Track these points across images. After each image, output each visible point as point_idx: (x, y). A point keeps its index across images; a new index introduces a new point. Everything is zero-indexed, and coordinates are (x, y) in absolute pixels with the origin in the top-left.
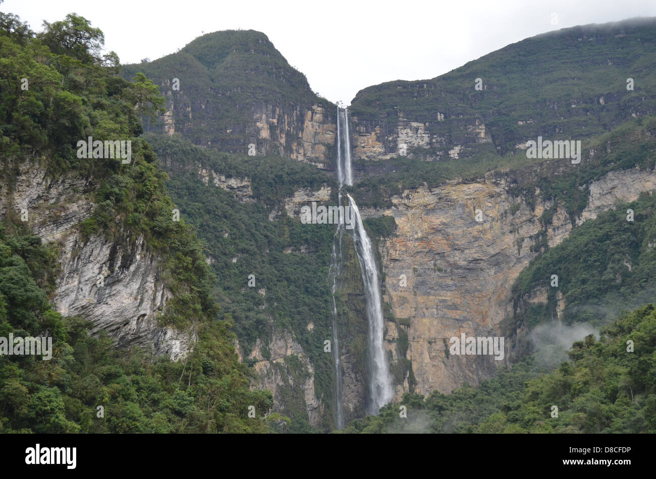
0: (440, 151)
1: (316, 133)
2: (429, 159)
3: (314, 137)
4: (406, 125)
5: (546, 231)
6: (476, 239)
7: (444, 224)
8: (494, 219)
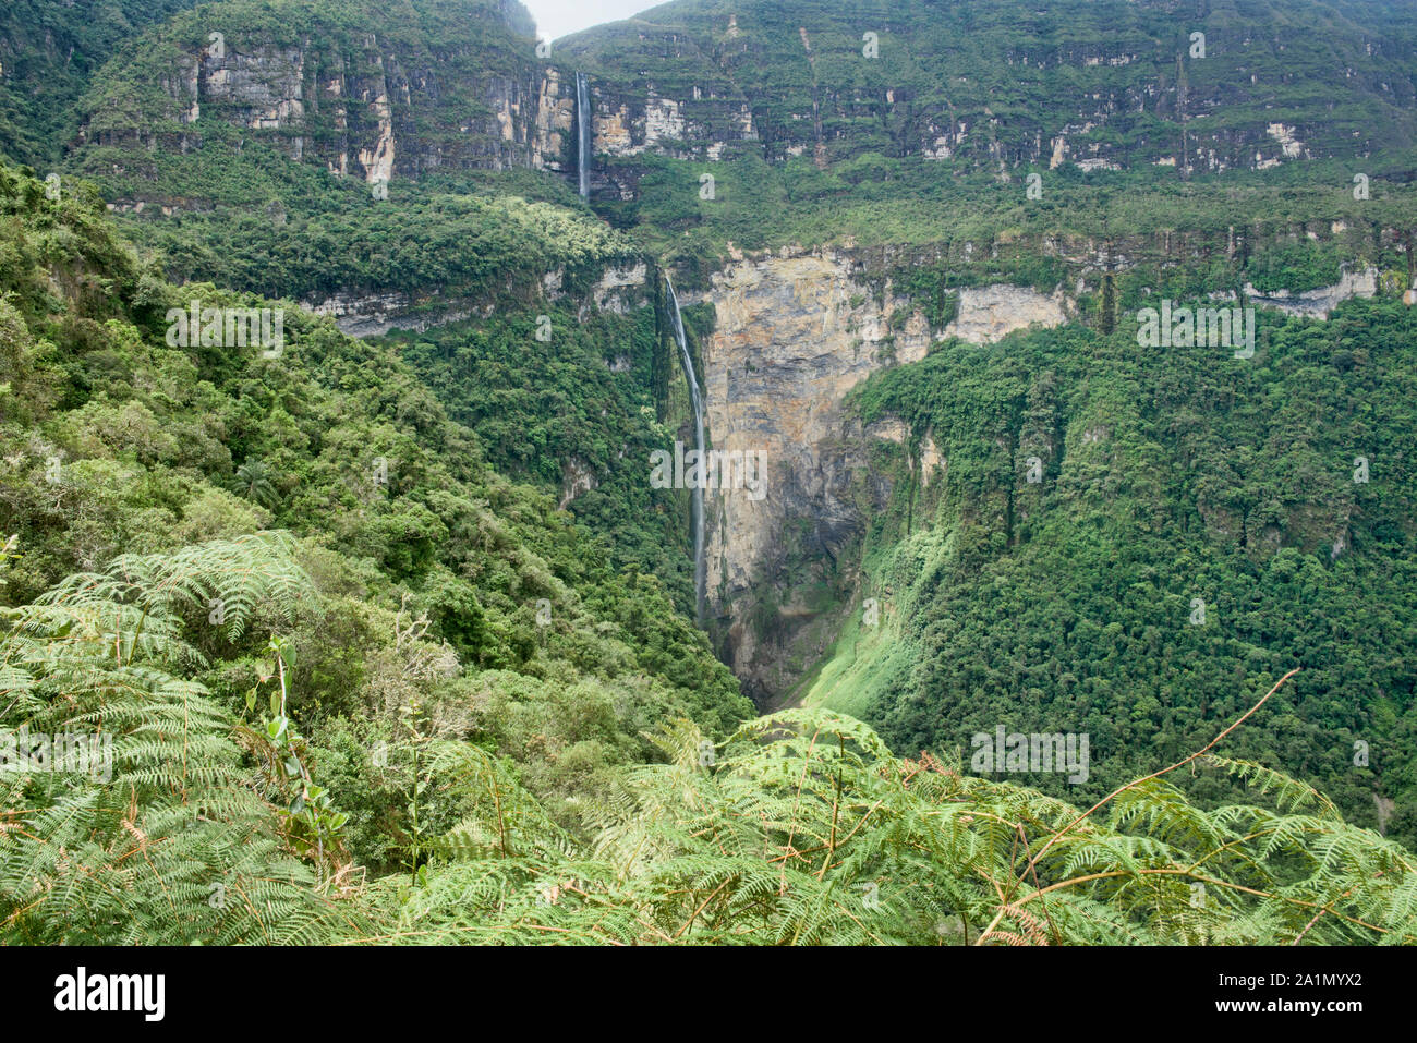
0: (696, 146)
1: (551, 115)
2: (683, 158)
3: (549, 121)
4: (657, 104)
5: (895, 338)
6: (802, 333)
7: (768, 311)
8: (826, 309)
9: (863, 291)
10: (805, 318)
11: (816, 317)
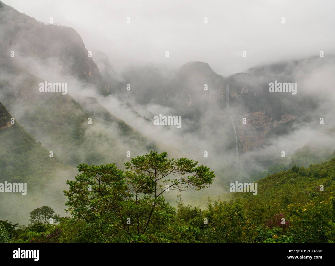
4: (243, 87)
8: (262, 120)
9: (267, 116)
10: (258, 121)
11: (260, 121)
